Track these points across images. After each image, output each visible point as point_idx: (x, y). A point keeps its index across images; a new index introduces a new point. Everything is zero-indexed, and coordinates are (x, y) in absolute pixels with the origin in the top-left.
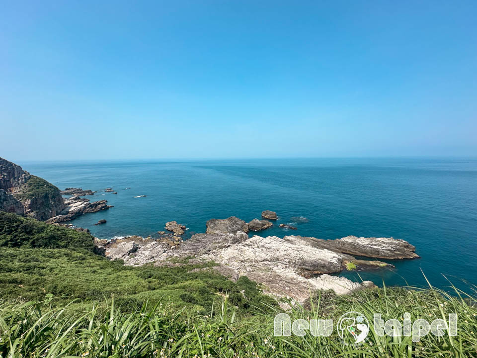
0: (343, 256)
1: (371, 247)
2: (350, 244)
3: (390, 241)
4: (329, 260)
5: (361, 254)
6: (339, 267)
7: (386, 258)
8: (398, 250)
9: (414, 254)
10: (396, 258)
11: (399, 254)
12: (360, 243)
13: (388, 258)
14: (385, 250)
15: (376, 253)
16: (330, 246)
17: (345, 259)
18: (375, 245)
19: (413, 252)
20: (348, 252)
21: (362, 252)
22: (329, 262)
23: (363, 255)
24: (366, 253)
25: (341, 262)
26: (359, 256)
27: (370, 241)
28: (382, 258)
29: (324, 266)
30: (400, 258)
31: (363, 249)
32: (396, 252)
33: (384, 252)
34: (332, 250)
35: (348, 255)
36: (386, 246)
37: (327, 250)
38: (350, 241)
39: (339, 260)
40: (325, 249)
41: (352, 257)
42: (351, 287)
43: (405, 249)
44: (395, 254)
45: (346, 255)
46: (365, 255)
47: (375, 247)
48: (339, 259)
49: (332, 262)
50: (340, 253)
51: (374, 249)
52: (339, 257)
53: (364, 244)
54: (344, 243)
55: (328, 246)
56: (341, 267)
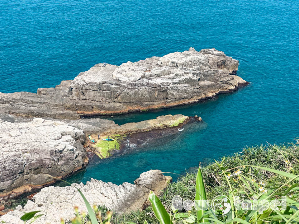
0: (84, 125)
1: (148, 84)
2: (100, 87)
3: (189, 58)
4: (52, 146)
5: (126, 109)
6: (80, 158)
7: (182, 102)
8: (206, 76)
9: (236, 77)
10: (203, 96)
11: (208, 86)
12: (122, 78)
13: (187, 101)
14: (179, 83)
15: (162, 96)
16: (48, 106)
17: (92, 133)
18: (158, 76)
19: (235, 73)
20: (96, 111)
21: (130, 103)
22: (52, 153)
23: (132, 108)
24: (139, 102)
25: (83, 143)
26: (124, 114)
27: (144, 67)
28: (175, 104)
29: (39, 168)
30: (210, 95)
31: (131, 93)
32: (202, 83)
33: (177, 89)
34: (54, 117)
35: (98, 120)
36: (182, 72)
37: (41, 120)
38: (98, 80)
39: (76, 139)
40: (36, 120)
41: (107, 123)
42: (115, 198)
43: (220, 71)
44: (201, 87)
45: (92, 120)
46: (135, 108)
47: (159, 81)
48: (76, 137)
49: (60, 148)
50: (75, 119)
51: (156, 86)
52: (77, 130)
53: (132, 79)
54: (83, 90)
55: (42, 108)
56: (84, 157)
